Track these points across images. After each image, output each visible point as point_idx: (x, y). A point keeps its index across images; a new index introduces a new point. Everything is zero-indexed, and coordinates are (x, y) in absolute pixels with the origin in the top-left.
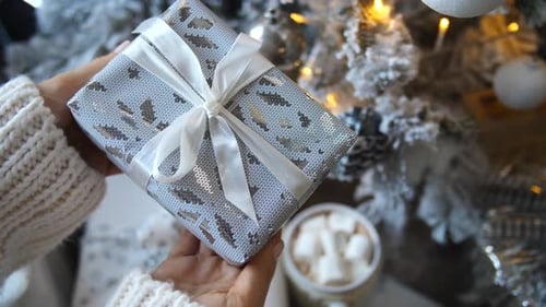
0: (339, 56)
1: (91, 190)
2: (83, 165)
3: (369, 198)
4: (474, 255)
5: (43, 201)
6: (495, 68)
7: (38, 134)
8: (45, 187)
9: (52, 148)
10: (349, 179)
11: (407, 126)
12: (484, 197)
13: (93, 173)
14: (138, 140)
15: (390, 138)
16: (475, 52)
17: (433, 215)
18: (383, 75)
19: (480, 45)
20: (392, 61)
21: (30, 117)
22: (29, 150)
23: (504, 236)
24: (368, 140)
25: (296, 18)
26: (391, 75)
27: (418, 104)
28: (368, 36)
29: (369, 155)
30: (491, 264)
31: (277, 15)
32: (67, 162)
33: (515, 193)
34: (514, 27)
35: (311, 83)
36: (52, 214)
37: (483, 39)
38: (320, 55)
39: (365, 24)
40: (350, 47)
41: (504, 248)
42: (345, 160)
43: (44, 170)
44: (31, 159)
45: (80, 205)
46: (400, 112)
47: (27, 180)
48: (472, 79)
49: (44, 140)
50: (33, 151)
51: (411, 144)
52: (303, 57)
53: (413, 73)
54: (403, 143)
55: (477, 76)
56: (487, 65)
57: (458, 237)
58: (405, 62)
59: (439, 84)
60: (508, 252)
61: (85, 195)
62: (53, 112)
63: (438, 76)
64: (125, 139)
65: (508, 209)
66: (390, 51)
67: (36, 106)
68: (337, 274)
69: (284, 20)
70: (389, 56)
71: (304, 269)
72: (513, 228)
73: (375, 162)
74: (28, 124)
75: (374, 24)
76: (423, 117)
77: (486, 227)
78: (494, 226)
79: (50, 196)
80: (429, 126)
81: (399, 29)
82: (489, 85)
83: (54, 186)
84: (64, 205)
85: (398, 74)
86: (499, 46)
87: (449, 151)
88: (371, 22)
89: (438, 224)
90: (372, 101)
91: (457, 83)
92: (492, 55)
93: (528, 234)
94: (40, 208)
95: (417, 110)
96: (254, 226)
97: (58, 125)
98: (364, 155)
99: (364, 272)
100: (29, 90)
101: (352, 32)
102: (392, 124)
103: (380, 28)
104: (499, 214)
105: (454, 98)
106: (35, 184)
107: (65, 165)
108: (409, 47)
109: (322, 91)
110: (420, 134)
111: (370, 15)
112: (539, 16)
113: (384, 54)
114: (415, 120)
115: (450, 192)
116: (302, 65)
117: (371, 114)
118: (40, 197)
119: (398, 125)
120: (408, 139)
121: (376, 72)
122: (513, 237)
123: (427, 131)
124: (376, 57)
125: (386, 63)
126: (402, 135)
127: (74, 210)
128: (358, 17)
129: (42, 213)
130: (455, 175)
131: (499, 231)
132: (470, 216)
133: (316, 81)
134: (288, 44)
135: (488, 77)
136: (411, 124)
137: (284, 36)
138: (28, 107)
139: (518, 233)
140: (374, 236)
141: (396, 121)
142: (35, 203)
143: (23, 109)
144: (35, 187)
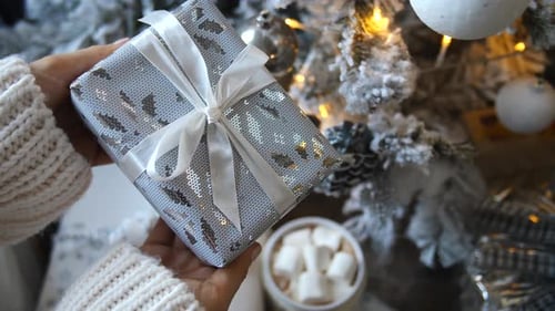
0: (331, 67)
1: (77, 177)
2: (70, 148)
3: (358, 213)
4: (462, 281)
5: (26, 183)
6: (499, 87)
7: (27, 110)
8: (31, 168)
9: (39, 128)
10: (336, 194)
11: (398, 147)
12: (478, 221)
13: (80, 158)
14: (136, 134)
15: (381, 157)
16: (479, 68)
17: (422, 237)
18: (375, 92)
19: (485, 62)
20: (386, 78)
21: (20, 93)
22: (17, 127)
23: (495, 265)
24: (357, 158)
25: (291, 23)
26: (385, 92)
27: (412, 123)
28: (364, 49)
29: (358, 173)
30: (479, 293)
31: (269, 20)
32: (55, 144)
33: (510, 221)
34: (521, 46)
35: (302, 92)
36: (35, 198)
37: (489, 56)
38: (314, 62)
39: (361, 36)
40: (344, 59)
41: (494, 278)
42: (331, 177)
43: (31, 149)
44: (19, 137)
45: (65, 191)
46: (393, 131)
47: (14, 158)
48: (474, 96)
49: (34, 117)
50: (21, 129)
51: (402, 165)
52: (297, 64)
53: (408, 91)
54: (393, 164)
55: (479, 93)
56: (491, 83)
57: (447, 261)
58: (401, 79)
59: (440, 99)
60: (499, 283)
61: (70, 181)
62: (43, 90)
63: (438, 90)
64: (124, 131)
65: (501, 236)
66: (385, 66)
67: (26, 82)
68: (317, 293)
69: (278, 25)
70: (385, 72)
71: (283, 284)
72: (505, 257)
73: (363, 180)
74: (19, 100)
75: (371, 36)
76: (416, 137)
77: (478, 254)
78: (486, 253)
79: (35, 178)
80: (421, 148)
81: (397, 44)
82: (491, 104)
83: (41, 167)
84: (48, 190)
85: (392, 92)
86: (505, 65)
87: (442, 173)
88: (368, 35)
89: (427, 247)
90: (364, 117)
91: (457, 99)
92: (497, 73)
93: (521, 265)
94: (22, 191)
95: (410, 131)
96: (237, 234)
97: (49, 105)
98: (352, 172)
99: (345, 292)
100: (21, 67)
101: (347, 44)
102: (383, 143)
103: (377, 41)
104: (492, 241)
105: (453, 115)
106: (22, 163)
107: (52, 146)
108: (406, 64)
109: (313, 100)
110: (411, 156)
111: (367, 26)
112: (547, 39)
113: (378, 69)
114: (407, 141)
115: (442, 214)
116: (295, 72)
117: (361, 130)
118: (24, 179)
119: (389, 145)
120: (399, 159)
121: (370, 88)
122: (504, 268)
123: (419, 152)
124: (370, 72)
125: (381, 79)
126: (393, 156)
127: (58, 196)
128: (354, 28)
129: (24, 196)
130: (448, 196)
131: (490, 260)
132: (461, 241)
133: (308, 90)
134: (280, 50)
135: (490, 95)
136: (403, 145)
137: (276, 42)
138: (19, 83)
139: (510, 263)
140: (359, 255)
141: (388, 140)
142: (18, 184)
143: (14, 85)
144: (20, 168)
